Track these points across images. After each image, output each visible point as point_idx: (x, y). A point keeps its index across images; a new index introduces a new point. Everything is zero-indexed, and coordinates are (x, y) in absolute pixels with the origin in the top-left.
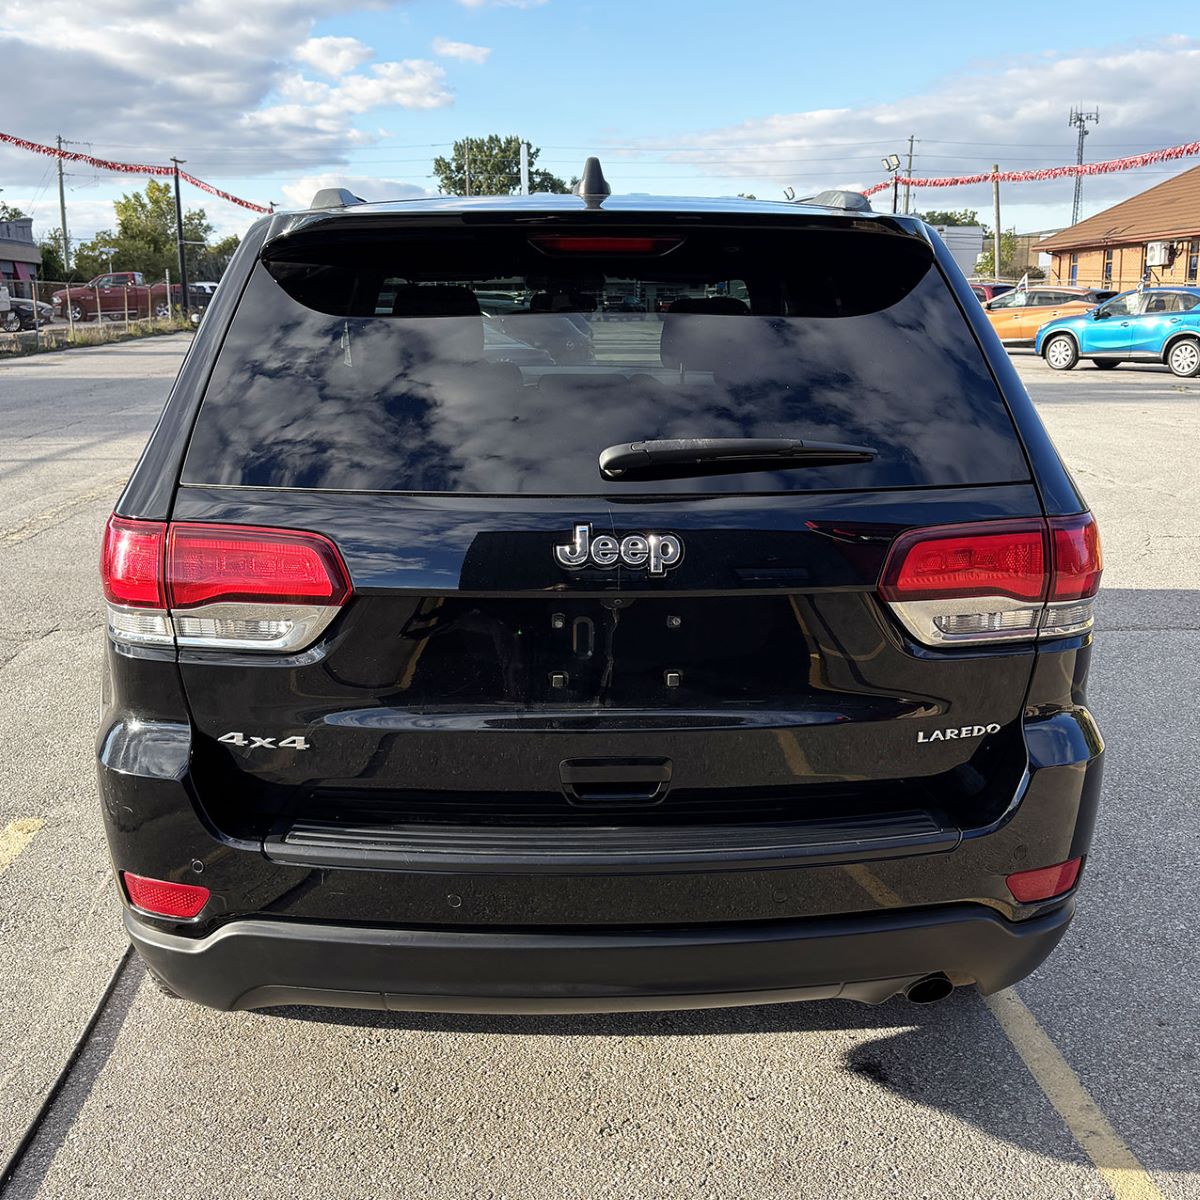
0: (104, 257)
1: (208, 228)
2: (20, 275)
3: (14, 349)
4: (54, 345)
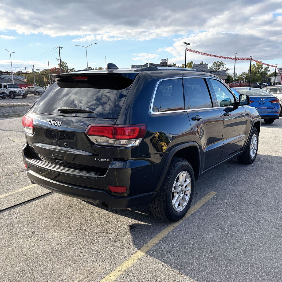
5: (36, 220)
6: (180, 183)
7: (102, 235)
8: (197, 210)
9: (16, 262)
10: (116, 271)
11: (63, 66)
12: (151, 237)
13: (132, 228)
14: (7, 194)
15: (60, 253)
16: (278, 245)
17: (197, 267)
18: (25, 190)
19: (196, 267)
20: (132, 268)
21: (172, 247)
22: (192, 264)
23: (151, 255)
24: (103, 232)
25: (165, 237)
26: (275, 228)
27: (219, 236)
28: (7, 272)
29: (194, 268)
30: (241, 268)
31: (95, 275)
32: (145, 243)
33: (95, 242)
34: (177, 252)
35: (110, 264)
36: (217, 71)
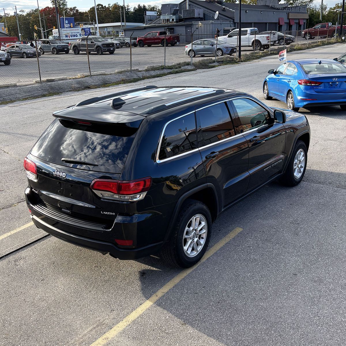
2: (300, 23)
3: (275, 52)
4: (289, 50)
5: (43, 266)
6: (192, 228)
7: (112, 283)
8: (216, 253)
9: (30, 312)
10: (124, 321)
11: (59, 5)
12: (162, 286)
13: (143, 276)
14: (9, 234)
15: (70, 304)
16: (289, 294)
17: (202, 318)
18: (27, 228)
19: (200, 317)
20: (140, 319)
21: (181, 296)
22: (197, 314)
23: (159, 305)
24: (113, 280)
25: (176, 286)
26: (293, 274)
27: (232, 284)
28: (23, 322)
29: (199, 319)
30: (244, 318)
31: (104, 325)
32: (154, 292)
33: (104, 291)
34: (185, 301)
35: (118, 315)
36: (293, 7)
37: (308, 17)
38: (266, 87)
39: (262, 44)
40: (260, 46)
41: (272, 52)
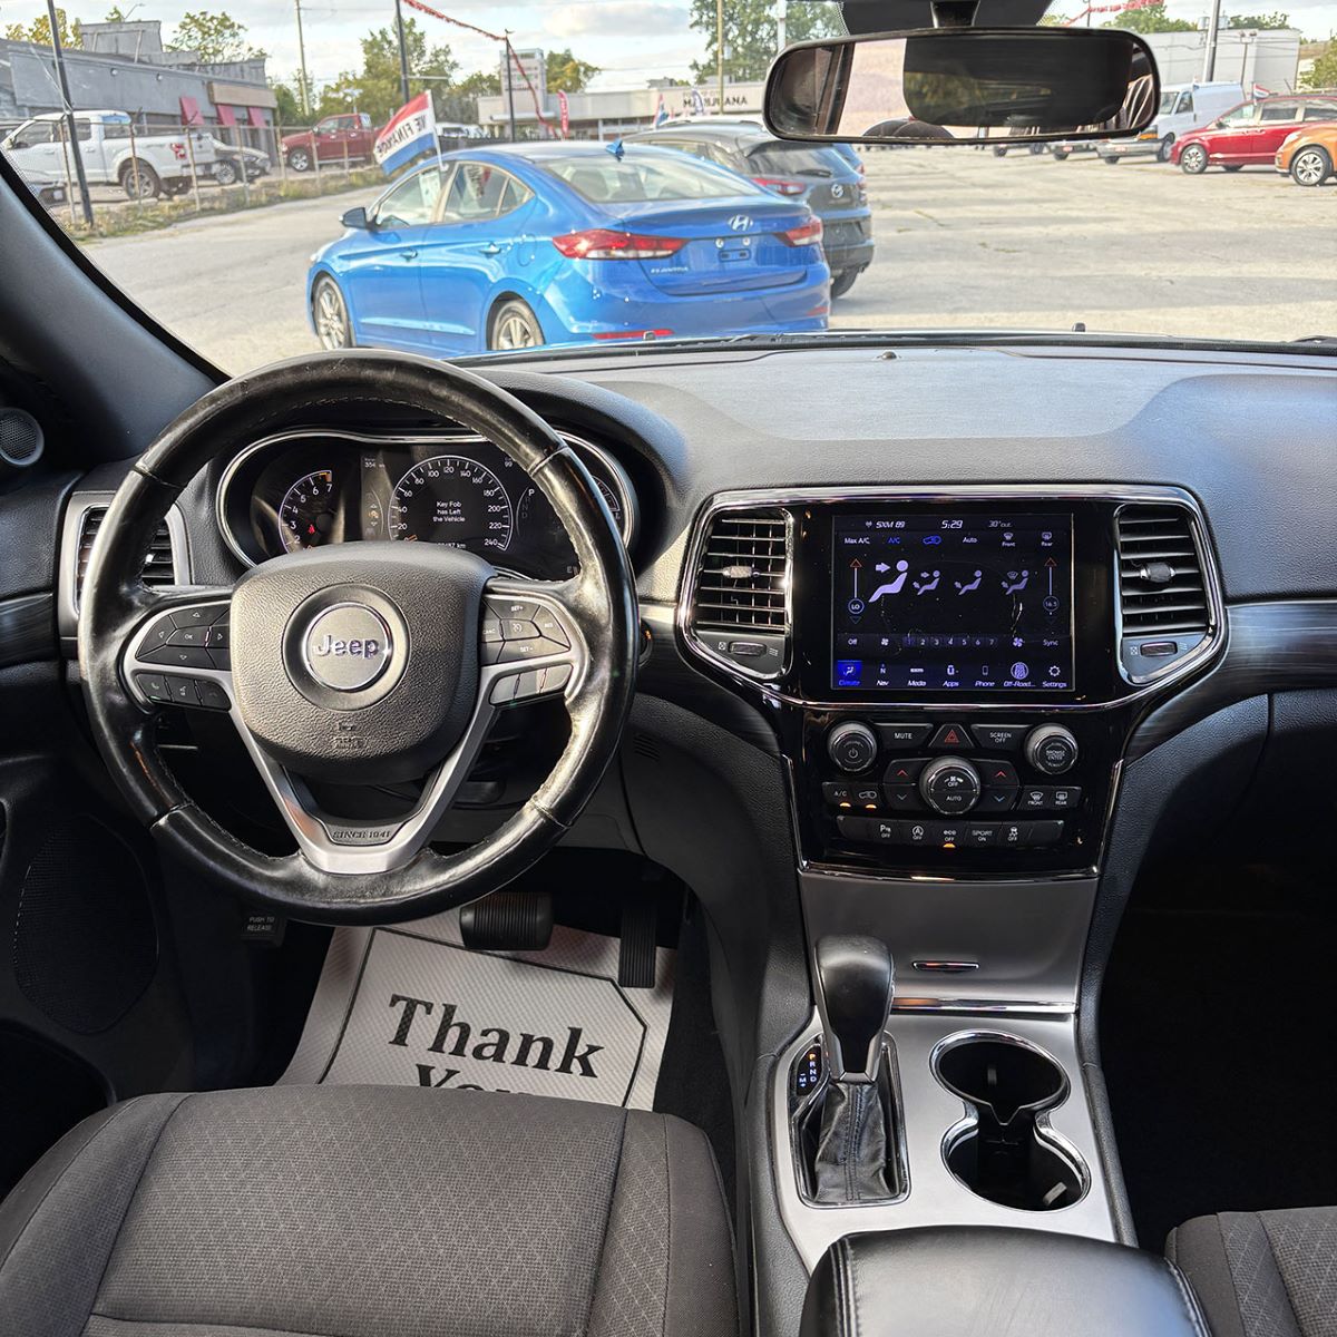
0: (349, 99)
1: (454, 65)
2: (254, 121)
3: (217, 205)
4: (264, 199)
36: (220, 64)
37: (273, 104)
38: (324, 301)
39: (162, 175)
40: (152, 183)
41: (206, 205)
